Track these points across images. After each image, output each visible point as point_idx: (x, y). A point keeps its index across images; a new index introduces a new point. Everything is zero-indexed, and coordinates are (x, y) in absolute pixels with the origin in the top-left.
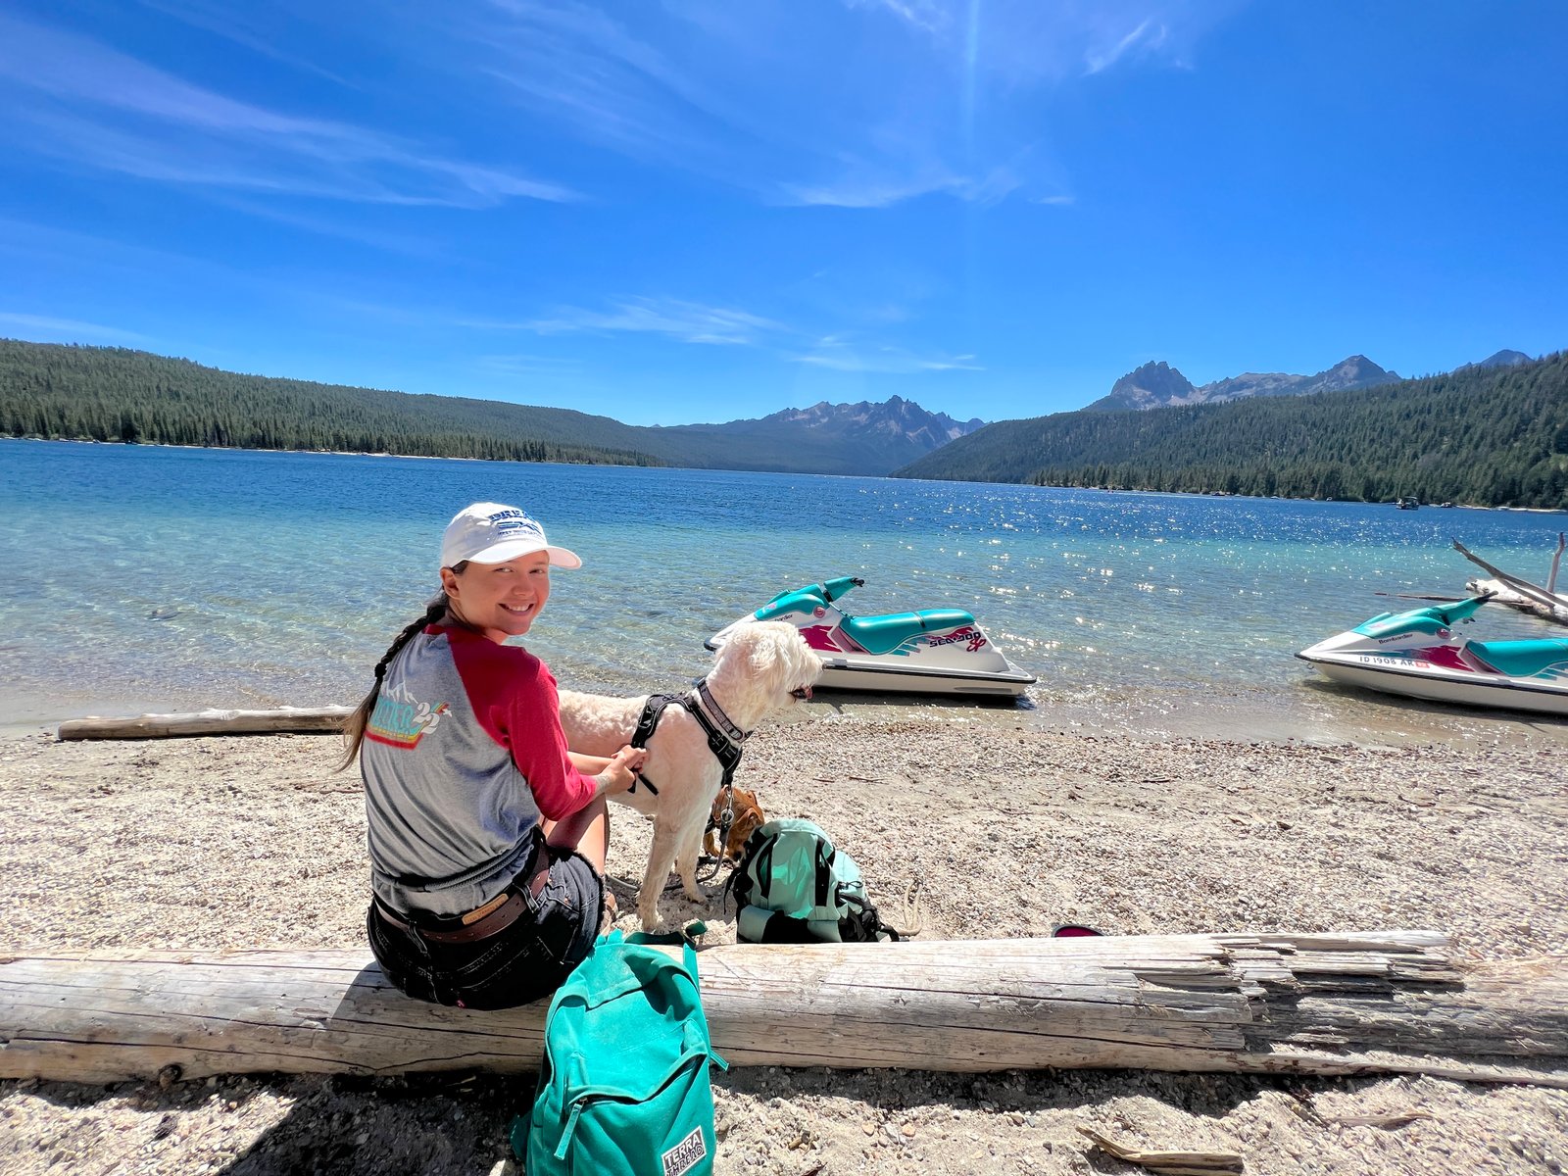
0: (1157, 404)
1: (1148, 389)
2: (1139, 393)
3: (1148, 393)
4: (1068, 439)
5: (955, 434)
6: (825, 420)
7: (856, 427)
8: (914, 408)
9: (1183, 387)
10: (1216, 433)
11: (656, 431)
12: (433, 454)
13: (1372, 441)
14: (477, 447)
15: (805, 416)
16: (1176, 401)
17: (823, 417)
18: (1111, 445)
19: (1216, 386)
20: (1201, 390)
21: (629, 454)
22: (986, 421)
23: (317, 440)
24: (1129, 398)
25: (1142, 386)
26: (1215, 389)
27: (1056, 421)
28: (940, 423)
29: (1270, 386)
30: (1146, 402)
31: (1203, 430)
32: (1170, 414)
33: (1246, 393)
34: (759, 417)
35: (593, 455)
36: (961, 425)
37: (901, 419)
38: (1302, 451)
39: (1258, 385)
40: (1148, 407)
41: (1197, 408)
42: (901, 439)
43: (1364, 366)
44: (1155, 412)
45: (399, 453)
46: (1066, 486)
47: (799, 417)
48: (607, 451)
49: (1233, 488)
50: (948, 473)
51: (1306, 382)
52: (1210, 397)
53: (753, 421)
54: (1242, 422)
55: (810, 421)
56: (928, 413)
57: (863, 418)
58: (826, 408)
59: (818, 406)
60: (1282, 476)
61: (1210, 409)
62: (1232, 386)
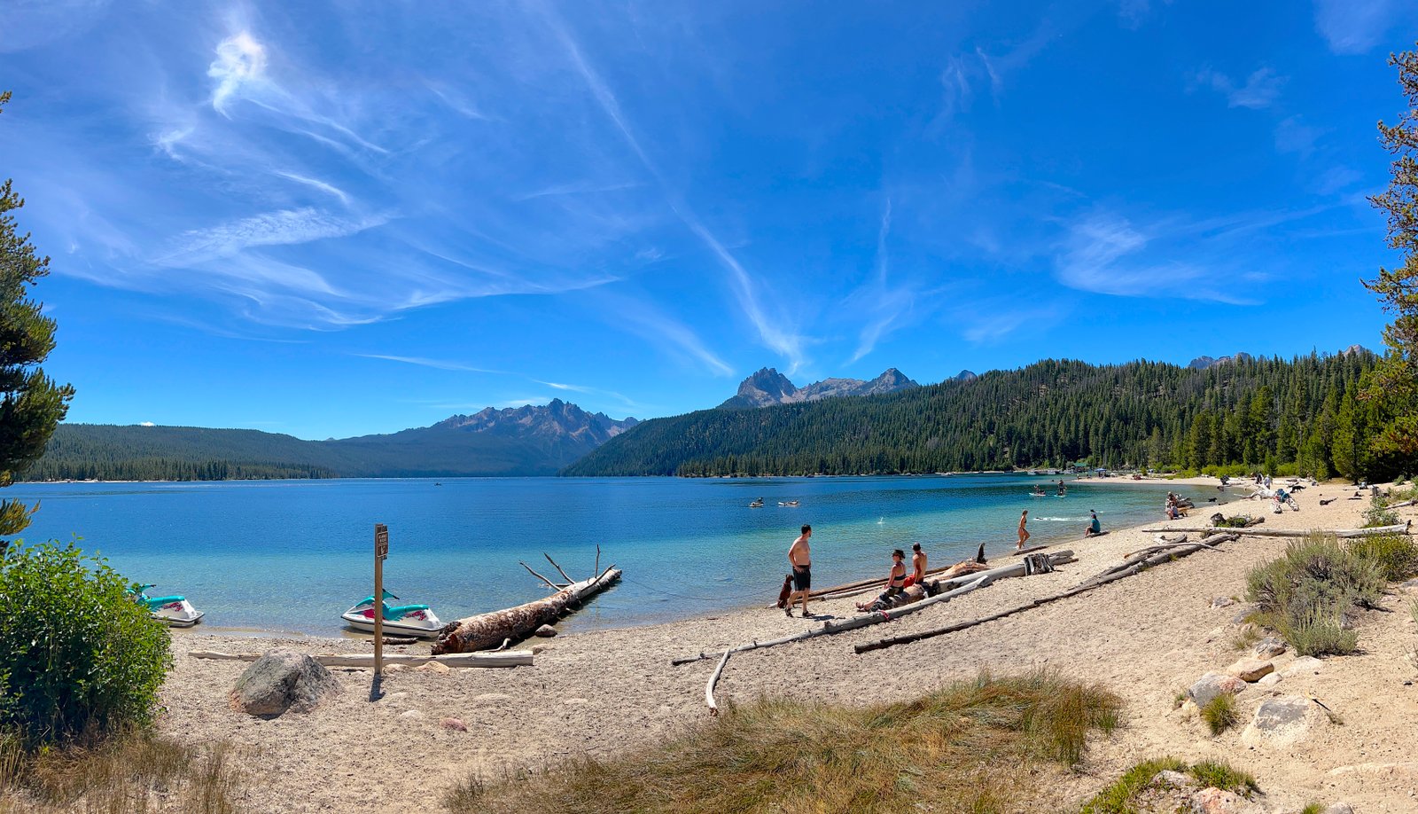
0: (772, 402)
1: (765, 390)
2: (759, 394)
3: (765, 393)
4: (708, 433)
5: (614, 432)
6: (492, 424)
7: (521, 429)
8: (575, 410)
9: (790, 389)
10: (812, 425)
11: (330, 444)
12: (132, 479)
13: (905, 429)
14: (168, 470)
15: (473, 422)
16: (786, 399)
17: (489, 421)
18: (742, 437)
19: (811, 387)
20: (801, 390)
21: (303, 467)
22: (640, 419)
23: (46, 472)
24: (752, 397)
25: (759, 387)
26: (811, 389)
27: (697, 416)
28: (600, 422)
29: (846, 388)
30: (765, 401)
31: (804, 423)
32: (781, 410)
33: (831, 393)
34: (428, 425)
35: (269, 470)
36: (619, 424)
37: (562, 420)
38: (867, 438)
39: (838, 387)
40: (768, 404)
41: (798, 405)
42: (565, 439)
43: (897, 374)
44: (772, 408)
45: (105, 479)
46: (706, 477)
47: (466, 423)
48: (283, 466)
49: (824, 468)
50: (609, 469)
51: (866, 386)
52: (808, 396)
53: (422, 430)
54: (828, 416)
55: (477, 426)
56: (587, 414)
57: (527, 420)
58: (492, 413)
59: (484, 412)
60: (853, 457)
61: (807, 405)
62: (822, 387)
